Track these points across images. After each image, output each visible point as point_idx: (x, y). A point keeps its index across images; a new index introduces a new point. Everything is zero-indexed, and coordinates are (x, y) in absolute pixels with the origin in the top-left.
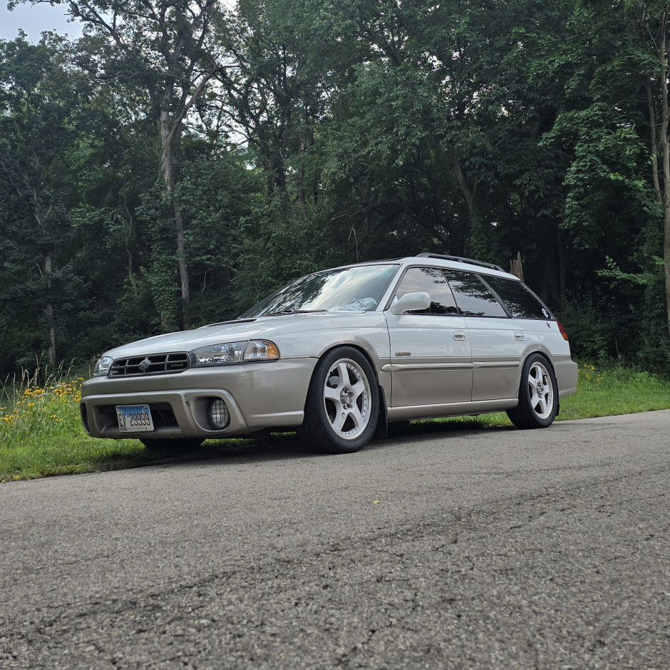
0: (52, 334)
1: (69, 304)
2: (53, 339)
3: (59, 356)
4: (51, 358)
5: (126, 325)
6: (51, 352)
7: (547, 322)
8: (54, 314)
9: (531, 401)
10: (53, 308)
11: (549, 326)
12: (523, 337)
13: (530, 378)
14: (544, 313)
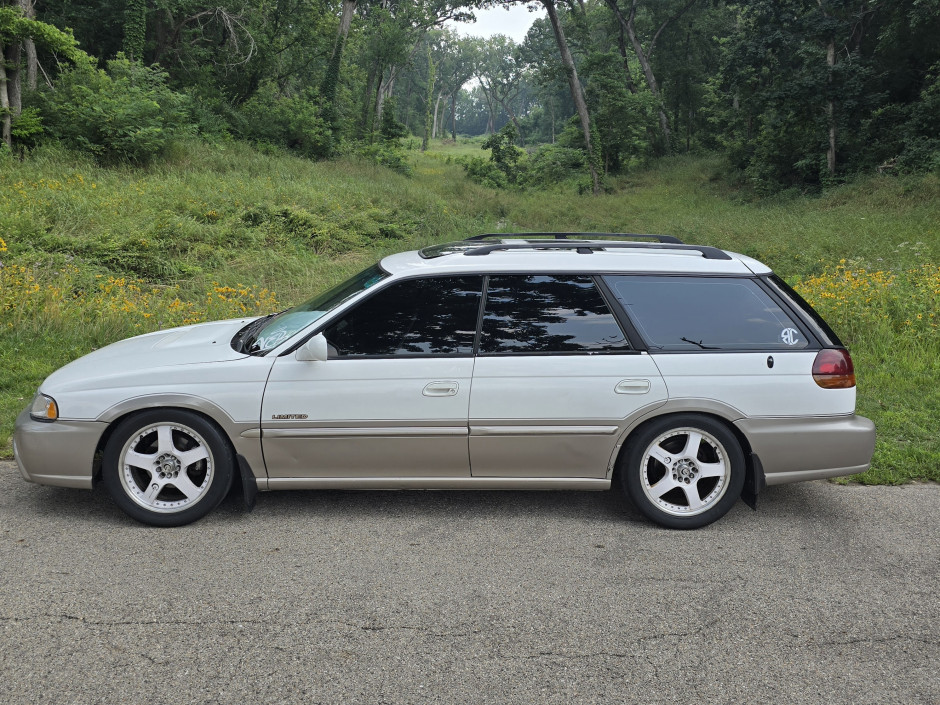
0: (832, 135)
1: (852, 101)
2: (832, 141)
3: (840, 158)
4: (829, 162)
5: (925, 125)
6: (830, 156)
7: (770, 357)
8: (834, 113)
9: (649, 487)
10: (834, 106)
11: (770, 364)
12: (646, 388)
13: (656, 451)
14: (786, 337)
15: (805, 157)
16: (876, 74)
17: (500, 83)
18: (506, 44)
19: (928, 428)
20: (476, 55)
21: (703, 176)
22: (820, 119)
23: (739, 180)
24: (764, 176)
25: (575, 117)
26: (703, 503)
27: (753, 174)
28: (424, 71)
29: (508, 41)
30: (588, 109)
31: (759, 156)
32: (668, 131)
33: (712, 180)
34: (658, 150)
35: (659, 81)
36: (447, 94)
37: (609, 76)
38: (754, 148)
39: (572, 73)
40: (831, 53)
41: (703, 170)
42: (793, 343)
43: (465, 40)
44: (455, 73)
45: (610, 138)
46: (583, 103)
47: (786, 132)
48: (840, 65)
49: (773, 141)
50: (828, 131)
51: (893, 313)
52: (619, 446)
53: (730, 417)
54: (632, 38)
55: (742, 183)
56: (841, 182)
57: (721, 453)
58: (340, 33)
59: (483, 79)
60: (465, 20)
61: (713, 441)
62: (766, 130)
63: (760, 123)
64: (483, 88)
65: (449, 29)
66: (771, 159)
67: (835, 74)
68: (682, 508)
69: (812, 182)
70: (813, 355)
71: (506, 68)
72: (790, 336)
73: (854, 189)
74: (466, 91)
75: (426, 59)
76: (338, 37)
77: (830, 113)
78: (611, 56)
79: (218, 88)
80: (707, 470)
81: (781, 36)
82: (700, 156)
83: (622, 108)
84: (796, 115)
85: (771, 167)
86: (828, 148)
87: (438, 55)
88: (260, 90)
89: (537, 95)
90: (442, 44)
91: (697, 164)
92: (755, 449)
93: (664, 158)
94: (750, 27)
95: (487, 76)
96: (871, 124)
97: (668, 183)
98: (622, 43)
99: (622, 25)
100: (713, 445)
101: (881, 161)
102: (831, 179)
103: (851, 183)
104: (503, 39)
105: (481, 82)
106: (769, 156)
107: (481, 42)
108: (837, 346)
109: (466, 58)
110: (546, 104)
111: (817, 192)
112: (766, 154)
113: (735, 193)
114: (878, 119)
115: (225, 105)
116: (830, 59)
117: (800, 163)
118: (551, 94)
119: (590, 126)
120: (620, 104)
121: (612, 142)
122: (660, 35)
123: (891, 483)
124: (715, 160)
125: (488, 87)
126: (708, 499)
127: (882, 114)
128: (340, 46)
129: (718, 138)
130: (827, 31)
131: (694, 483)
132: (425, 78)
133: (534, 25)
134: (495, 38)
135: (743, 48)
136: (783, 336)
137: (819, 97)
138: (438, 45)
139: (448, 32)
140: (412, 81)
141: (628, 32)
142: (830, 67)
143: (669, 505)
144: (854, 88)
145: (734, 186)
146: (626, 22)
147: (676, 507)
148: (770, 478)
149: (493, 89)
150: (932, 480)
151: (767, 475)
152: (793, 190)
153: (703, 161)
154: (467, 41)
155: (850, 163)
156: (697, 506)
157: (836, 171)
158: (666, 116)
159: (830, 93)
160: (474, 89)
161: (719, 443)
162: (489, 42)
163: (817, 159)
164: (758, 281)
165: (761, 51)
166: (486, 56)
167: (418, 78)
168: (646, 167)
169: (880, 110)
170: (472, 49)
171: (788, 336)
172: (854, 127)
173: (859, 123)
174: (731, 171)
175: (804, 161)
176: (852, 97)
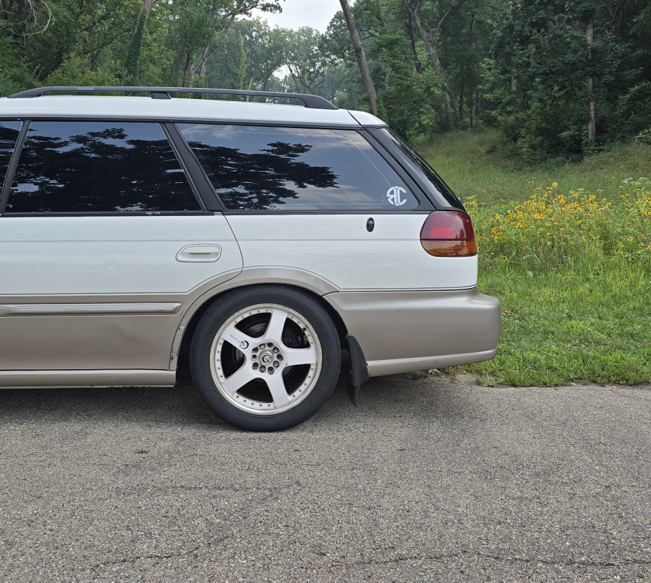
0: (592, 108)
1: (609, 76)
2: (592, 114)
3: (600, 129)
4: (590, 133)
6: (591, 127)
7: (371, 219)
8: (594, 87)
9: (223, 379)
10: (593, 80)
11: (370, 227)
12: (217, 254)
13: (230, 333)
14: (392, 197)
15: (569, 129)
16: (631, 53)
17: (308, 71)
18: (313, 36)
19: (609, 335)
20: (286, 44)
21: (480, 149)
22: (581, 93)
23: (512, 151)
24: (533, 147)
25: (365, 95)
26: (290, 398)
27: (523, 145)
28: (237, 58)
29: (314, 33)
30: (376, 86)
31: (528, 129)
32: (451, 110)
33: (489, 152)
34: (443, 127)
35: (444, 64)
36: (259, 79)
37: (395, 57)
38: (524, 121)
39: (360, 53)
40: (590, 32)
41: (481, 143)
42: (399, 203)
43: (275, 31)
44: (266, 61)
45: (397, 114)
46: (371, 81)
47: (551, 105)
48: (599, 44)
49: (539, 114)
50: (588, 104)
51: (605, 237)
52: (183, 328)
53: (320, 290)
54: (419, 24)
55: (515, 154)
56: (600, 151)
57: (311, 335)
58: (142, 11)
59: (293, 67)
60: (271, 11)
61: (301, 321)
62: (535, 105)
63: (530, 98)
64: (293, 76)
65: (261, 21)
66: (540, 131)
67: (594, 51)
68: (265, 405)
69: (576, 151)
70: (423, 218)
71: (312, 58)
72: (397, 196)
73: (611, 156)
74: (278, 79)
75: (238, 47)
76: (140, 15)
77: (591, 87)
78: (398, 39)
79: (20, 59)
80: (295, 357)
81: (544, 15)
82: (480, 131)
83: (409, 87)
84: (560, 90)
85: (539, 139)
86: (589, 119)
87: (250, 44)
88: (66, 63)
89: (341, 82)
90: (254, 34)
91: (476, 138)
92: (351, 331)
93: (448, 134)
94: (517, 8)
95: (296, 65)
96: (629, 100)
97: (448, 155)
98: (410, 30)
99: (410, 13)
100: (302, 326)
101: (637, 133)
102: (592, 148)
103: (609, 151)
104: (310, 30)
105: (291, 70)
106: (538, 129)
107: (290, 34)
108: (454, 209)
109: (276, 48)
110: (350, 90)
111: (579, 160)
112: (534, 125)
113: (508, 163)
114: (635, 95)
115: (27, 75)
116: (589, 38)
117: (564, 134)
118: (354, 82)
119: (378, 102)
120: (406, 83)
121: (400, 118)
122: (443, 22)
123: (545, 385)
124: (493, 135)
125: (297, 75)
126: (297, 393)
127: (638, 91)
128: (142, 24)
129: (494, 113)
130: (585, 12)
131: (278, 372)
132: (238, 65)
133: (336, 17)
134: (303, 30)
135: (511, 27)
136: (388, 195)
137: (579, 73)
138: (250, 35)
139: (259, 23)
140: (227, 67)
141: (415, 19)
142: (589, 45)
143: (249, 402)
144: (611, 64)
145: (507, 157)
146: (413, 10)
147: (257, 404)
148: (374, 367)
149: (301, 78)
150: (595, 382)
151: (370, 363)
152: (559, 158)
153: (482, 135)
154: (277, 32)
155: (608, 133)
156: (283, 401)
157: (596, 141)
158: (450, 96)
159: (589, 69)
160: (286, 77)
161: (308, 324)
162: (299, 34)
163: (580, 130)
164: (364, 132)
165: (527, 29)
166: (295, 46)
167: (231, 65)
168: (431, 141)
169: (636, 87)
170: (282, 40)
171: (395, 196)
172: (612, 100)
173: (616, 98)
174: (505, 144)
175: (568, 132)
176: (610, 73)
